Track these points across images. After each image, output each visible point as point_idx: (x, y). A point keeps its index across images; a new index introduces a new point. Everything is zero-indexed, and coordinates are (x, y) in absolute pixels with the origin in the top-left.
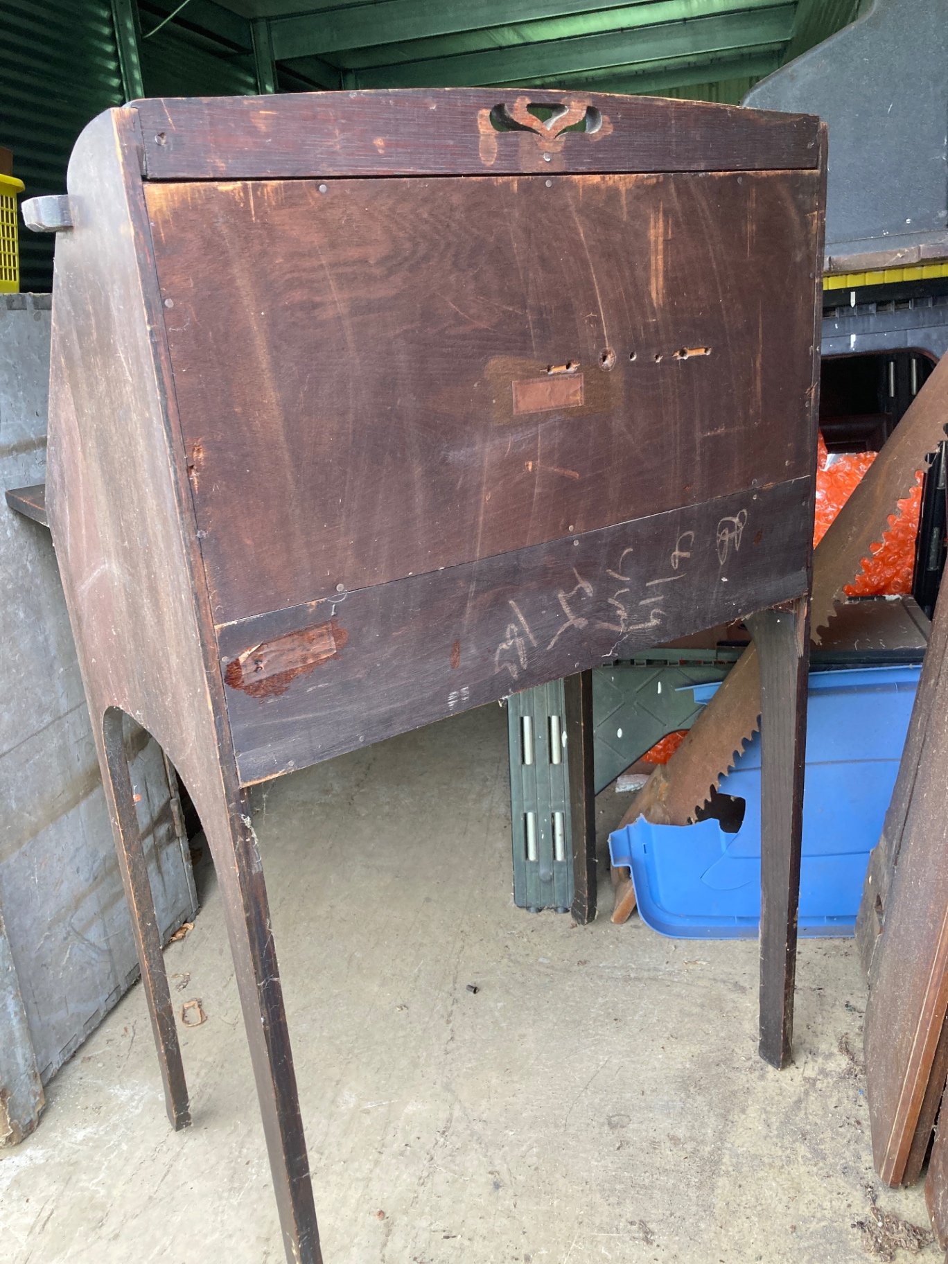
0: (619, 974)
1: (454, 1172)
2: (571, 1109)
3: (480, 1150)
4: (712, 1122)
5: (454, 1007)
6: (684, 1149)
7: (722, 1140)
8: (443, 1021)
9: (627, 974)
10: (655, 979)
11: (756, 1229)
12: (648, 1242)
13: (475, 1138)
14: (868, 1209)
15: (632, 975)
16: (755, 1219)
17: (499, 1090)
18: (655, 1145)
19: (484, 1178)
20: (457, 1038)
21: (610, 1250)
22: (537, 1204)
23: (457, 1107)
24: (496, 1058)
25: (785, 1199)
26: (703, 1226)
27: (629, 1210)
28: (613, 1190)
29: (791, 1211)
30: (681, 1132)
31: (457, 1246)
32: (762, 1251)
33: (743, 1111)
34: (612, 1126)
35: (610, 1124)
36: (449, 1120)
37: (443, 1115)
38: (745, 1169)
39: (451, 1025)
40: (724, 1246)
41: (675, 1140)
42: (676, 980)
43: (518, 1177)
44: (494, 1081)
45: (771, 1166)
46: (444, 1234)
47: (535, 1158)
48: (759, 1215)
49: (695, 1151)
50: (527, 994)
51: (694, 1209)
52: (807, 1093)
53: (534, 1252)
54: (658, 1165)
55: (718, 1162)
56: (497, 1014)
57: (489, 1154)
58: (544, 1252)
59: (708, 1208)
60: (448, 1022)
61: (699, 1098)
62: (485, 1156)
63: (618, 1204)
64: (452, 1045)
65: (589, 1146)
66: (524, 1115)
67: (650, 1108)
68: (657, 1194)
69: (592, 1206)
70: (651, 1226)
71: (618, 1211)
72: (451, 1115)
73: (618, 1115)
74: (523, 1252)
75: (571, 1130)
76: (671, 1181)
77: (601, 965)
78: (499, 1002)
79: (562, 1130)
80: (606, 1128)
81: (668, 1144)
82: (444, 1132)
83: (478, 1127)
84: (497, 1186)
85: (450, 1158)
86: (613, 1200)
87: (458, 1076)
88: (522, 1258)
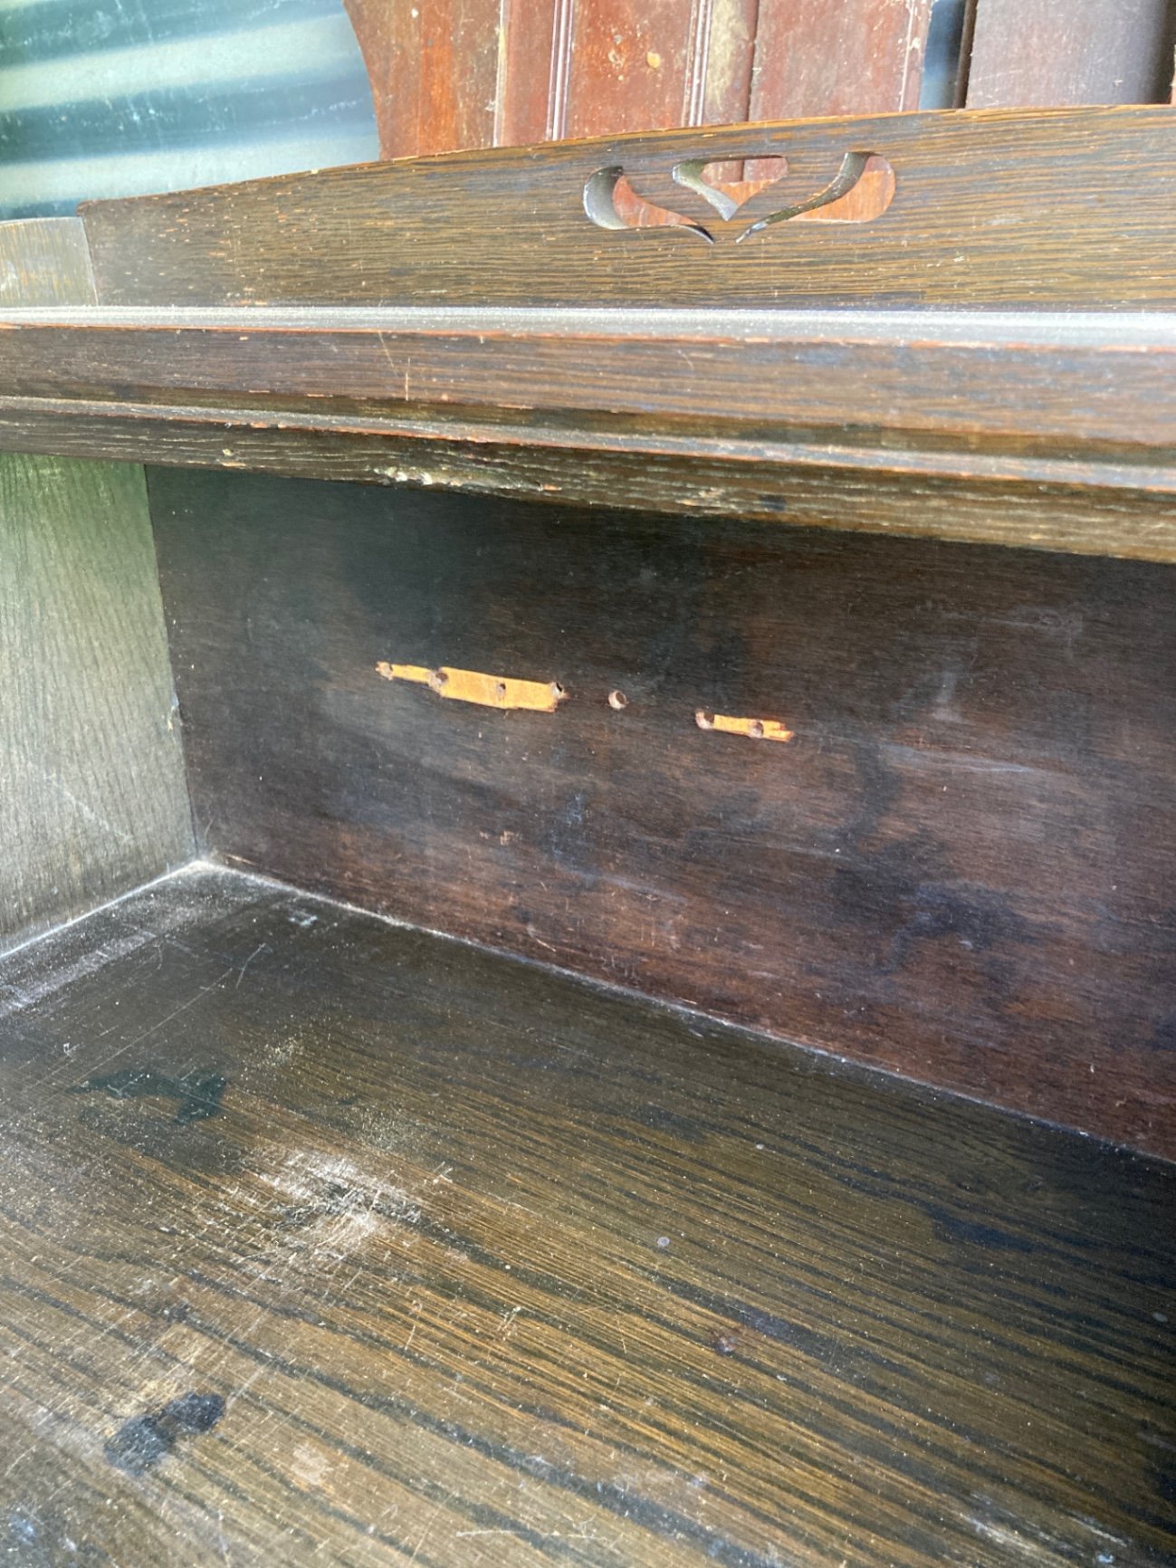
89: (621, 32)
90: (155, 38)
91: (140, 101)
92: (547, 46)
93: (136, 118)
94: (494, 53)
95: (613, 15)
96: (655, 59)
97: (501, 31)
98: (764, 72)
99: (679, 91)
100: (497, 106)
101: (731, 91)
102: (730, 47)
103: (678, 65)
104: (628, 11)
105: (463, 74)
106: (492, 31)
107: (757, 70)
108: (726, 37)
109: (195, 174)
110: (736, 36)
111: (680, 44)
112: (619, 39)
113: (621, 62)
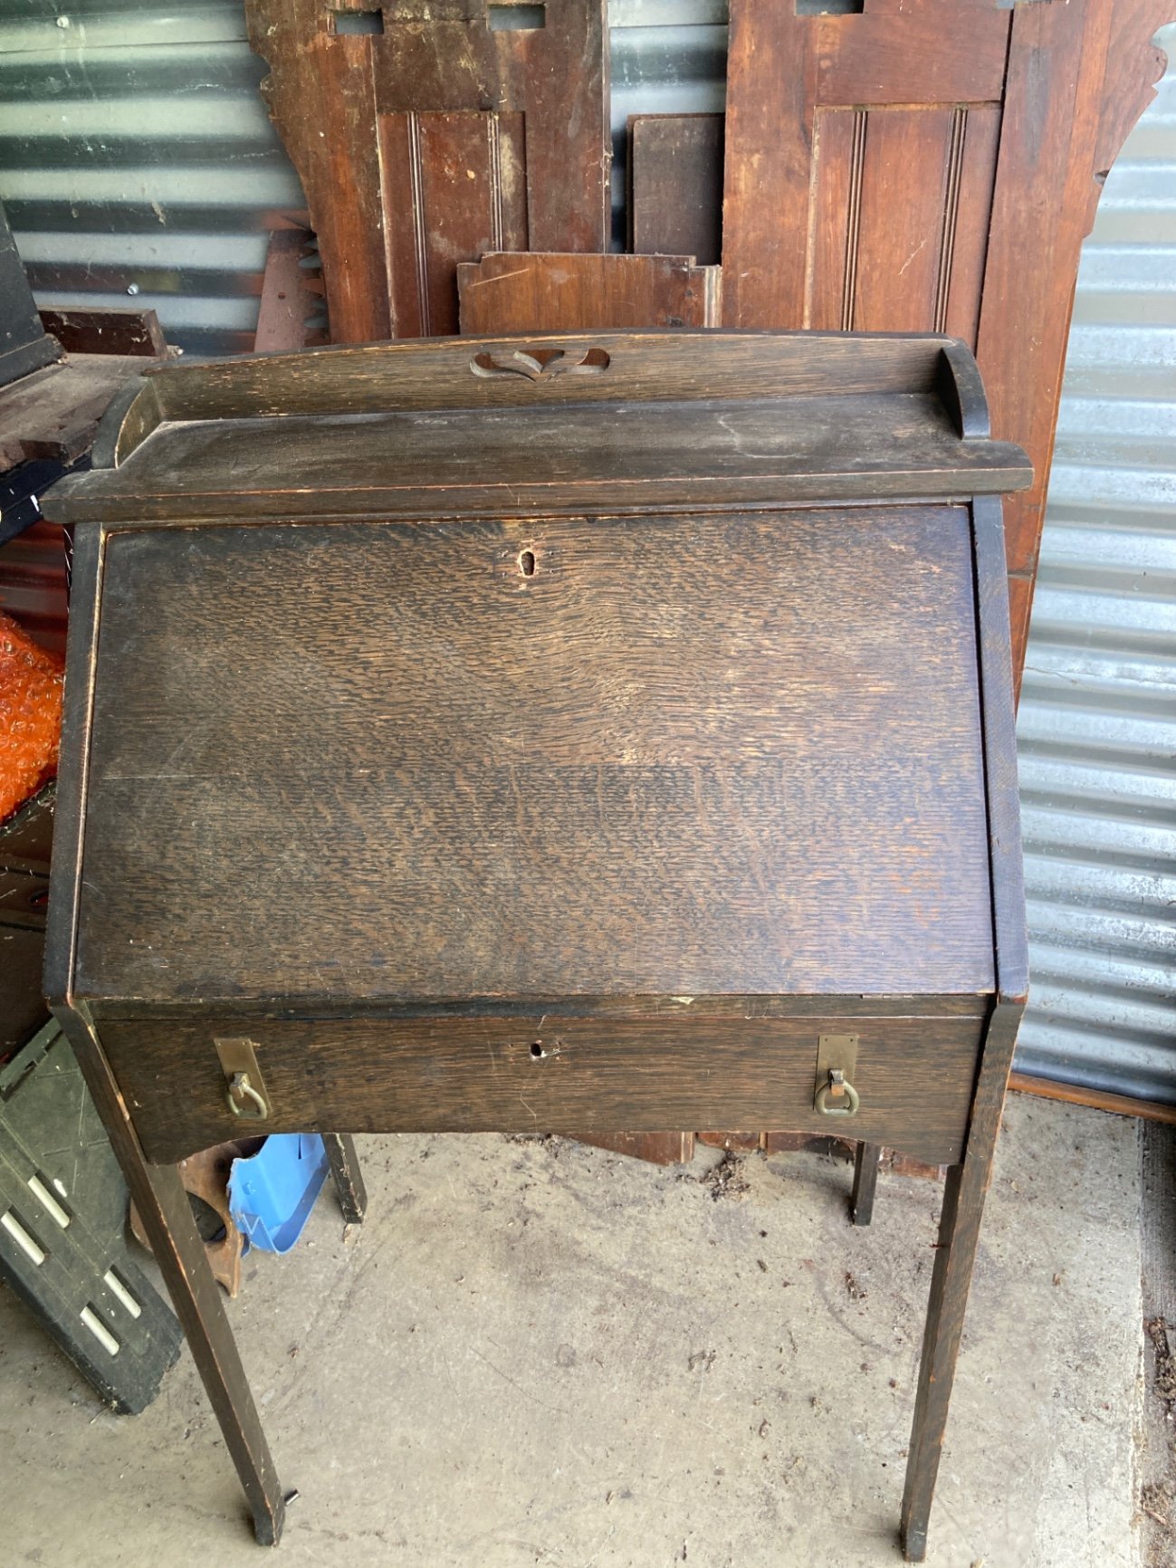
0: (333, 1312)
1: (600, 1543)
2: (537, 1401)
3: (574, 1511)
4: (585, 1272)
5: (317, 1528)
6: (613, 1305)
7: (609, 1270)
8: (339, 1546)
9: (336, 1305)
10: (357, 1278)
11: (710, 1270)
12: (712, 1358)
13: (556, 1514)
14: (701, 1186)
15: (342, 1297)
16: (699, 1268)
17: (488, 1478)
18: (602, 1329)
19: (614, 1508)
20: (379, 1527)
21: (717, 1393)
22: (657, 1454)
23: (500, 1535)
24: (432, 1478)
25: (681, 1239)
26: (701, 1309)
27: (677, 1368)
28: (651, 1378)
29: (695, 1239)
30: (593, 1302)
31: (696, 1545)
32: (732, 1271)
33: (578, 1243)
34: (571, 1362)
35: (567, 1365)
36: (521, 1546)
37: (511, 1553)
38: (646, 1260)
39: (350, 1535)
40: (724, 1297)
41: (600, 1310)
42: (368, 1255)
43: (619, 1470)
44: (470, 1485)
45: (646, 1239)
46: (680, 1559)
47: (598, 1449)
48: (696, 1264)
49: (618, 1295)
50: (327, 1426)
51: (682, 1312)
52: (567, 1187)
53: (712, 1465)
54: (628, 1332)
55: (634, 1280)
56: (350, 1470)
57: (582, 1500)
58: (713, 1455)
59: (682, 1301)
60: (344, 1537)
61: (553, 1276)
62: (584, 1505)
63: (668, 1375)
64: (391, 1534)
65: (593, 1392)
66: (533, 1453)
67: (554, 1324)
68: (662, 1339)
69: (666, 1402)
70: (696, 1351)
71: (675, 1378)
72: (511, 1543)
73: (557, 1354)
74: (711, 1476)
75: (567, 1405)
76: (649, 1323)
77: (308, 1329)
78: (328, 1463)
79: (565, 1415)
80: (572, 1370)
81: (605, 1317)
82: (539, 1553)
83: (539, 1510)
84: (627, 1495)
85: (580, 1548)
86: (662, 1380)
87: (449, 1530)
88: (718, 1478)
89: (450, 156)
90: (100, 98)
91: (93, 140)
92: (407, 160)
93: (89, 149)
94: (377, 163)
95: (444, 147)
96: (472, 175)
97: (379, 151)
98: (533, 190)
99: (487, 190)
100: (382, 193)
101: (515, 195)
102: (512, 173)
103: (485, 178)
104: (453, 147)
105: (358, 172)
106: (373, 150)
107: (529, 189)
108: (510, 167)
109: (143, 190)
110: (514, 167)
111: (486, 168)
112: (449, 161)
113: (452, 173)
